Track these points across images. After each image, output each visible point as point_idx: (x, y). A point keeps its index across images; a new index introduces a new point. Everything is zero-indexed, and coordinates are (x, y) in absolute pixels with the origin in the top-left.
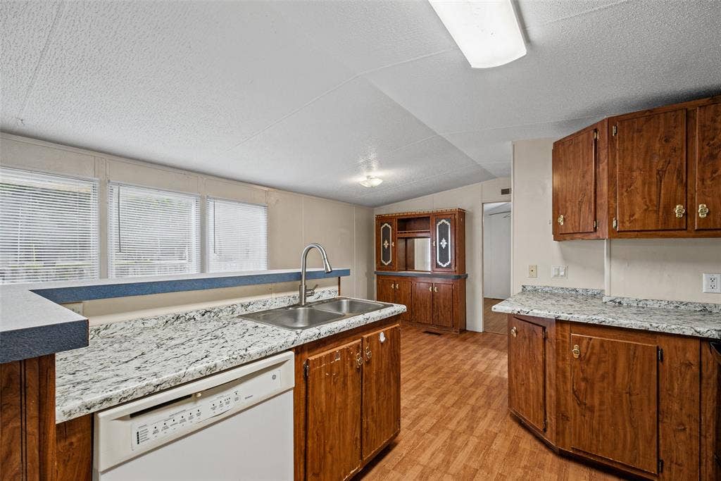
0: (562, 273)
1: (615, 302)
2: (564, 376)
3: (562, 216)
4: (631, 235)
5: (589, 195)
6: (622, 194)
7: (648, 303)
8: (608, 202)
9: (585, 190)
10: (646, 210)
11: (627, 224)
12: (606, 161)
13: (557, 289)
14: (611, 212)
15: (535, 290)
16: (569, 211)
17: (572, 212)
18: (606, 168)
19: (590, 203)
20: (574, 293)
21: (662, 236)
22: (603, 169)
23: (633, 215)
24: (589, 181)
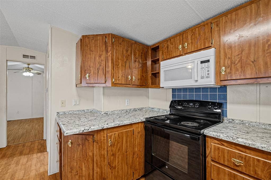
0: (78, 103)
1: (106, 114)
2: (104, 158)
3: (88, 74)
4: (118, 86)
5: (103, 66)
6: (116, 68)
7: (115, 112)
8: (111, 71)
9: (101, 63)
10: (122, 76)
11: (117, 81)
12: (110, 52)
13: (76, 111)
14: (112, 75)
15: (65, 113)
16: (92, 72)
17: (94, 72)
18: (111, 55)
19: (103, 70)
20: (83, 112)
21: (126, 87)
22: (109, 56)
23: (119, 77)
24: (103, 59)
